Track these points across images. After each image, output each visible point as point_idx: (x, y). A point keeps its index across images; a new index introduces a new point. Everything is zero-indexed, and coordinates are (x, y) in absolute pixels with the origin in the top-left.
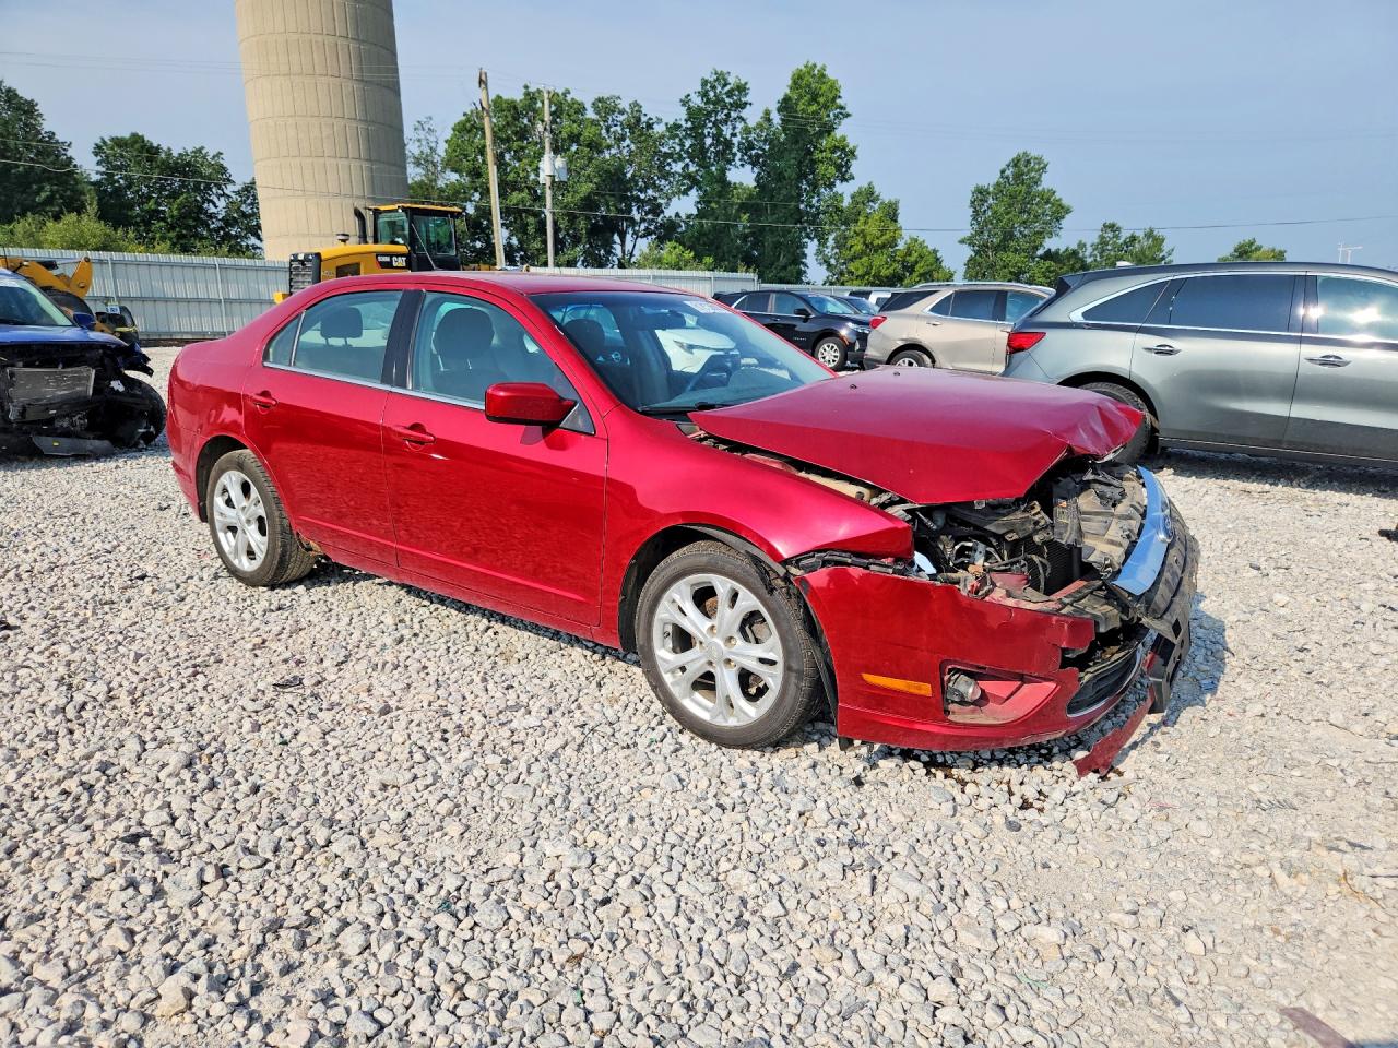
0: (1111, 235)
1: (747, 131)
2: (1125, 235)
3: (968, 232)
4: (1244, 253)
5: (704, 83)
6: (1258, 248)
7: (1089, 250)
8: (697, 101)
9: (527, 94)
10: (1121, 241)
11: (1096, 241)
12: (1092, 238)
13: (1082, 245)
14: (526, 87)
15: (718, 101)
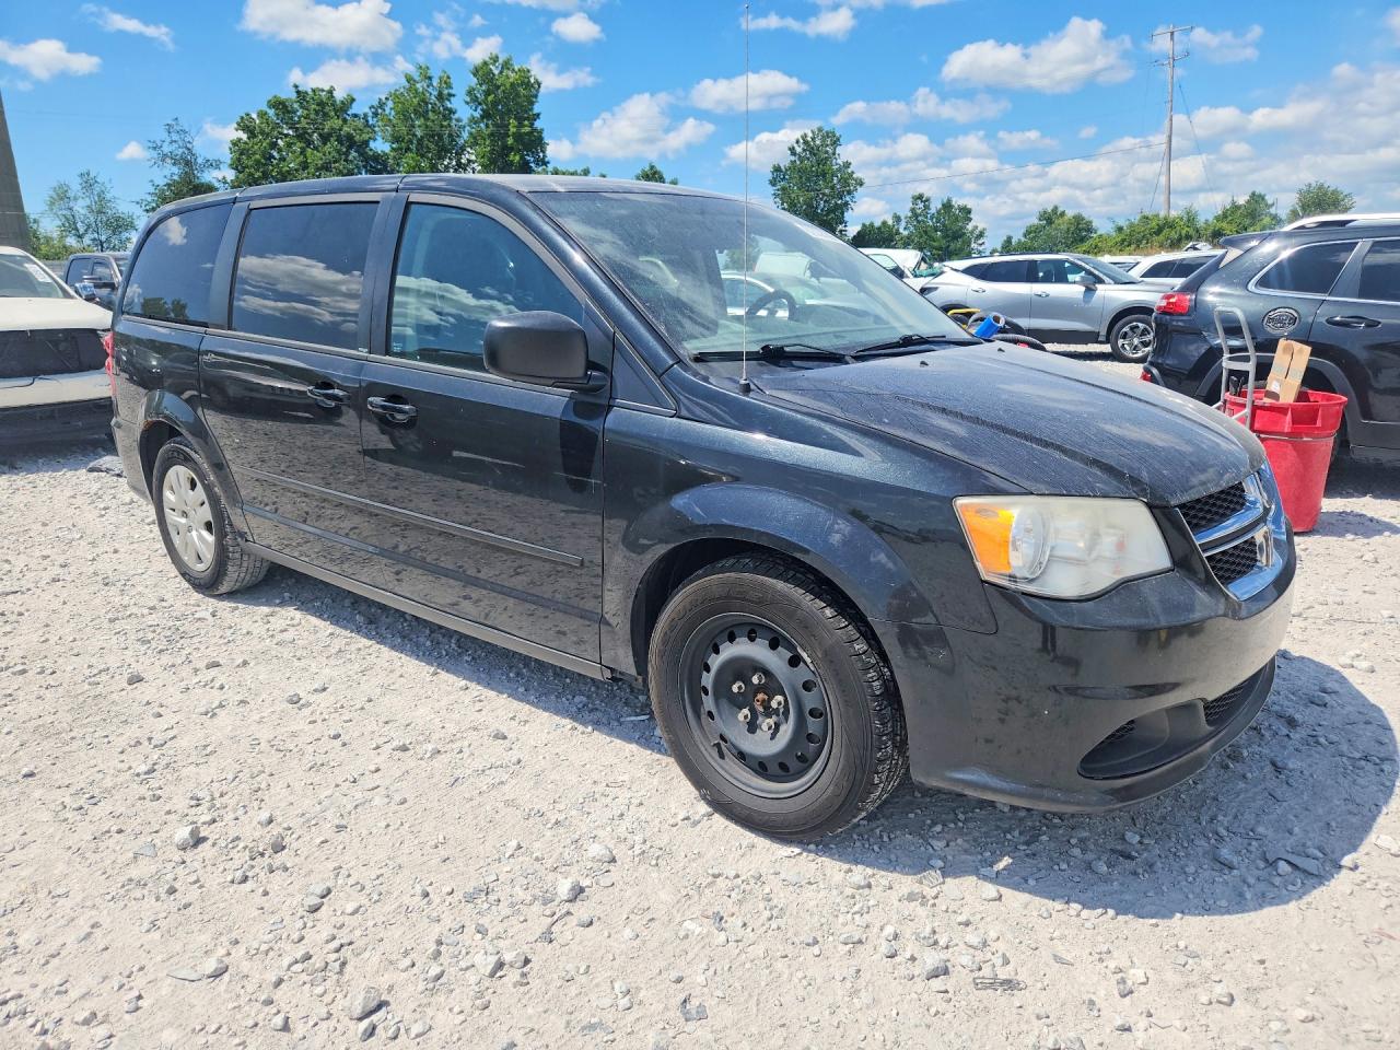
0: (921, 205)
2: (935, 206)
4: (1049, 218)
6: (1063, 214)
7: (903, 224)
9: (298, 92)
10: (933, 210)
11: (910, 214)
12: (905, 212)
13: (897, 219)
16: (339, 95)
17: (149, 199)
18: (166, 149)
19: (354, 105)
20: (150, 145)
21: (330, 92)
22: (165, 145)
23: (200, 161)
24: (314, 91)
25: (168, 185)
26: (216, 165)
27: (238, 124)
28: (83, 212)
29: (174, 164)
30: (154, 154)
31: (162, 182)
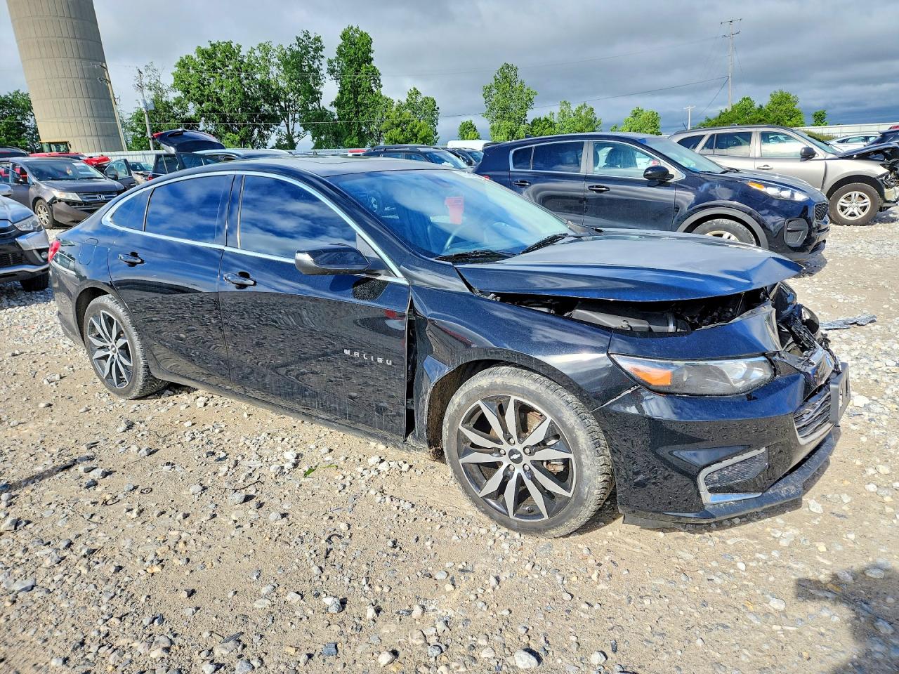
1: (330, 62)
3: (484, 110)
4: (636, 113)
5: (298, 39)
6: (643, 111)
8: (296, 48)
9: (211, 45)
11: (559, 112)
13: (552, 115)
14: (211, 42)
15: (306, 47)
21: (230, 44)
23: (164, 87)
24: (220, 43)
27: (178, 63)
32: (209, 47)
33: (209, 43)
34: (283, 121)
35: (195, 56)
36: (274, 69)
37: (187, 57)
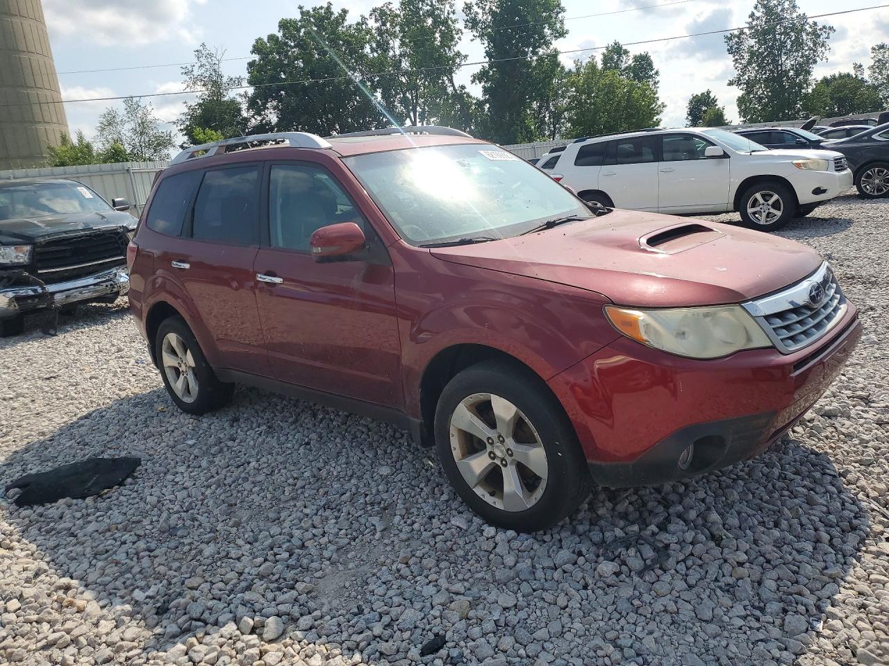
3: (735, 74)
9: (302, 13)
13: (858, 67)
14: (301, 8)
16: (336, 10)
17: (184, 118)
18: (196, 72)
19: (348, 17)
20: (184, 71)
21: (328, 8)
22: (196, 69)
23: (225, 80)
24: (314, 10)
25: (200, 105)
26: (239, 81)
27: (254, 46)
28: (129, 134)
29: (204, 85)
30: (186, 77)
31: (193, 103)
32: (298, 17)
33: (299, 10)
34: (408, 119)
35: (280, 35)
36: (396, 45)
37: (272, 38)
